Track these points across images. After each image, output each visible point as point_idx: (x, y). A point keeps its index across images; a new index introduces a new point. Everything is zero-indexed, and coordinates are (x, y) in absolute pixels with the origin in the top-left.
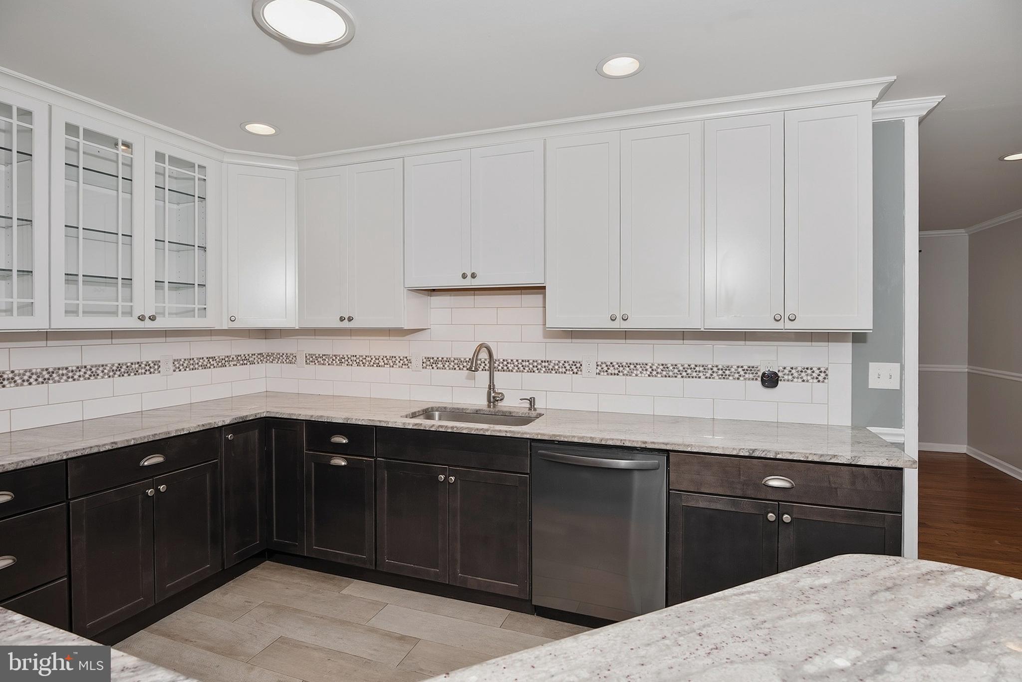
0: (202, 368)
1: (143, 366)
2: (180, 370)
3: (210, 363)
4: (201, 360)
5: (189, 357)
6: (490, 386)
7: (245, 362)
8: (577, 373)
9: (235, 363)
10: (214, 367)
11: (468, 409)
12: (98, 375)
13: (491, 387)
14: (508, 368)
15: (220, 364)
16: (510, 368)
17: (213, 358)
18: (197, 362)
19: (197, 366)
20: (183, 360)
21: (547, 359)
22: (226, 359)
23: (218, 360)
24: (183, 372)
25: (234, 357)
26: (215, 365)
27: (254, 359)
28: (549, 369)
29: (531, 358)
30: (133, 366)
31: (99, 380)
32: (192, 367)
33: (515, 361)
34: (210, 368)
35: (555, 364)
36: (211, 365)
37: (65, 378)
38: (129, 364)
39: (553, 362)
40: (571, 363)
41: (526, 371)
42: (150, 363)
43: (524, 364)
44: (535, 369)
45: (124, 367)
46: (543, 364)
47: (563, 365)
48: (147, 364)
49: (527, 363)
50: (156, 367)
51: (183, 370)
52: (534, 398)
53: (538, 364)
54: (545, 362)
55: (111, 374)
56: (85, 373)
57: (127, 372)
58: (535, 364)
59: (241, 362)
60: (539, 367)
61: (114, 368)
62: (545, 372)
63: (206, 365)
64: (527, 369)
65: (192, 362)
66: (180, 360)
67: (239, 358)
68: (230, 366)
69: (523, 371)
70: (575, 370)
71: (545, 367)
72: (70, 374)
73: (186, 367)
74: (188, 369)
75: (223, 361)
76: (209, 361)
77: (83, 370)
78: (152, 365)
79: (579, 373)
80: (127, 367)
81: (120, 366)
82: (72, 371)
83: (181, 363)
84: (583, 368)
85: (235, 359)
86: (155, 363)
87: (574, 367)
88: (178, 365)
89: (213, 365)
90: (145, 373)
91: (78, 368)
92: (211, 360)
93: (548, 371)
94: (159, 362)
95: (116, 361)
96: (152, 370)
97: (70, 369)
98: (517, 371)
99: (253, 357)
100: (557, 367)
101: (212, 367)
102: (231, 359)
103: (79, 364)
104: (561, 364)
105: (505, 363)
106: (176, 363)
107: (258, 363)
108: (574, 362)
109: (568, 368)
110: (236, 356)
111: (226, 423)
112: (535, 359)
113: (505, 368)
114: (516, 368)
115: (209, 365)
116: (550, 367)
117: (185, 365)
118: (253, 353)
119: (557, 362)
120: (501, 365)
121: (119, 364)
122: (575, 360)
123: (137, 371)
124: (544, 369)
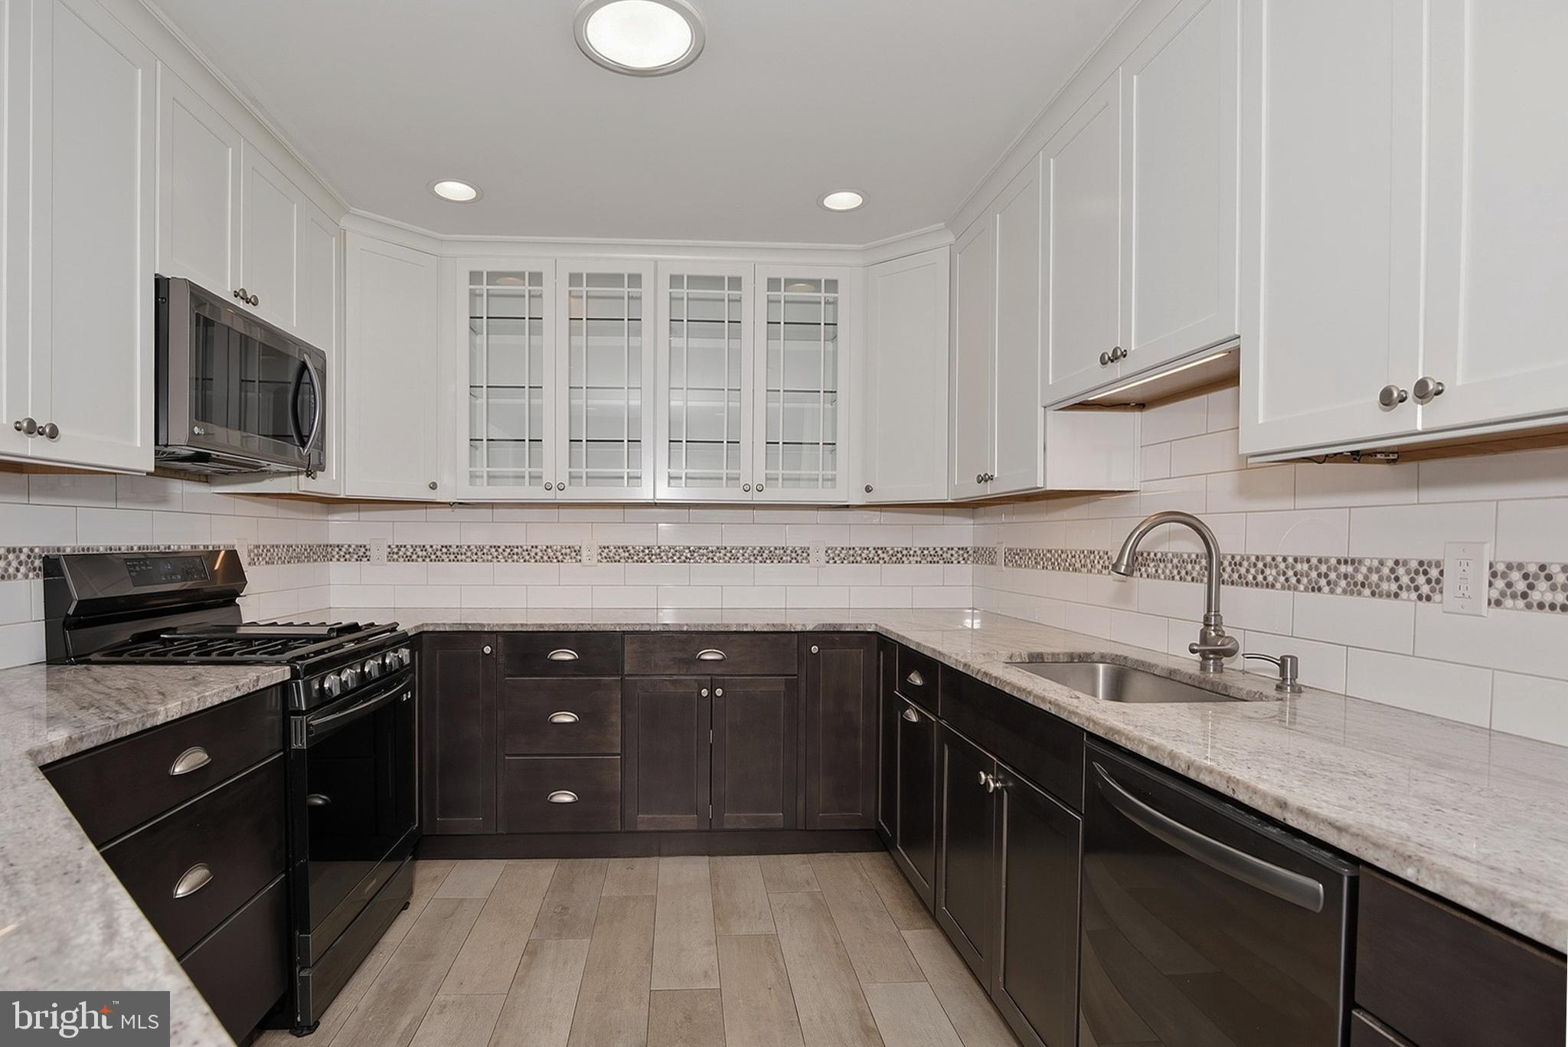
0: (867, 563)
1: (788, 552)
2: (835, 562)
3: (878, 555)
4: (865, 551)
5: (848, 546)
6: (1207, 619)
7: (936, 559)
8: (1428, 598)
9: (919, 559)
10: (885, 562)
11: (1156, 666)
12: (738, 558)
13: (1211, 619)
14: (1265, 578)
15: (894, 559)
16: (1270, 579)
17: (884, 550)
18: (860, 552)
19: (859, 559)
20: (839, 549)
21: (1352, 556)
22: (905, 552)
23: (891, 552)
24: (838, 564)
25: (916, 549)
26: (887, 559)
27: (952, 555)
28: (1356, 584)
29: (1314, 553)
30: (777, 552)
31: (739, 565)
32: (851, 559)
33: (1280, 559)
34: (878, 562)
35: (1370, 570)
36: (880, 559)
37: (705, 558)
38: (772, 549)
39: (1367, 562)
40: (1414, 565)
41: (1302, 587)
42: (796, 549)
43: (1299, 567)
44: (1323, 582)
45: (767, 552)
46: (1343, 568)
47: (1392, 571)
48: (794, 551)
49: (1306, 566)
50: (805, 555)
51: (840, 562)
52: (1294, 659)
53: (1329, 568)
54: (1346, 562)
55: (752, 558)
56: (725, 555)
57: (770, 558)
58: (1323, 568)
59: (929, 559)
60: (1333, 576)
61: (755, 552)
62: (1345, 592)
63: (873, 559)
64: (1305, 580)
65: (851, 552)
66: (836, 549)
67: (926, 552)
68: (910, 562)
69: (1296, 589)
70: (1425, 589)
71: (1346, 576)
72: (711, 555)
73: (844, 559)
74: (845, 562)
75: (899, 555)
76: (876, 552)
77: (723, 552)
78: (799, 552)
79: (1437, 597)
80: (771, 552)
81: (762, 550)
82: (712, 552)
83: (837, 552)
84: (1446, 580)
85: (919, 552)
86: (804, 550)
87: (1421, 580)
88: (831, 555)
89: (883, 559)
90: (790, 562)
91: (718, 548)
92: (880, 552)
93: (1355, 587)
94: (808, 549)
95: (758, 544)
96: (799, 558)
97: (710, 548)
98: (1283, 588)
99: (950, 552)
100: (1375, 577)
101: (881, 562)
102: (912, 552)
103: (719, 545)
104: (1386, 571)
105: (1260, 565)
106: (829, 551)
107: (959, 562)
108: (1421, 563)
109: (1405, 580)
110: (920, 549)
111: (808, 629)
112: (1323, 555)
113: (1260, 578)
114: (1282, 579)
115: (876, 559)
116: (1360, 578)
117: (842, 556)
118: (950, 546)
119: (1376, 563)
120: (1253, 571)
121: (761, 548)
122: (1425, 558)
123: (781, 559)
124: (1343, 583)
